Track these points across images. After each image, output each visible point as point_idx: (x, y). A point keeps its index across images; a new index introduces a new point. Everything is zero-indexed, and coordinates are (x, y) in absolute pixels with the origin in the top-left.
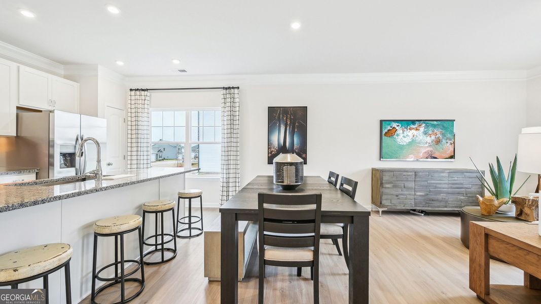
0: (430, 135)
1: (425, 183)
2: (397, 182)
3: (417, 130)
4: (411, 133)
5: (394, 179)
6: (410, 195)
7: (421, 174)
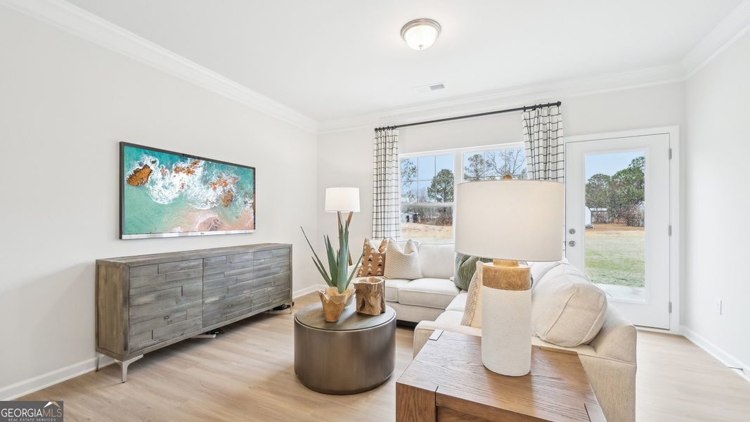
0: (214, 184)
1: (221, 277)
2: (165, 287)
3: (189, 172)
4: (178, 179)
5: (161, 280)
6: (193, 306)
7: (213, 260)
